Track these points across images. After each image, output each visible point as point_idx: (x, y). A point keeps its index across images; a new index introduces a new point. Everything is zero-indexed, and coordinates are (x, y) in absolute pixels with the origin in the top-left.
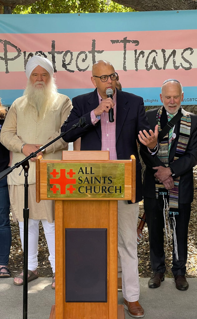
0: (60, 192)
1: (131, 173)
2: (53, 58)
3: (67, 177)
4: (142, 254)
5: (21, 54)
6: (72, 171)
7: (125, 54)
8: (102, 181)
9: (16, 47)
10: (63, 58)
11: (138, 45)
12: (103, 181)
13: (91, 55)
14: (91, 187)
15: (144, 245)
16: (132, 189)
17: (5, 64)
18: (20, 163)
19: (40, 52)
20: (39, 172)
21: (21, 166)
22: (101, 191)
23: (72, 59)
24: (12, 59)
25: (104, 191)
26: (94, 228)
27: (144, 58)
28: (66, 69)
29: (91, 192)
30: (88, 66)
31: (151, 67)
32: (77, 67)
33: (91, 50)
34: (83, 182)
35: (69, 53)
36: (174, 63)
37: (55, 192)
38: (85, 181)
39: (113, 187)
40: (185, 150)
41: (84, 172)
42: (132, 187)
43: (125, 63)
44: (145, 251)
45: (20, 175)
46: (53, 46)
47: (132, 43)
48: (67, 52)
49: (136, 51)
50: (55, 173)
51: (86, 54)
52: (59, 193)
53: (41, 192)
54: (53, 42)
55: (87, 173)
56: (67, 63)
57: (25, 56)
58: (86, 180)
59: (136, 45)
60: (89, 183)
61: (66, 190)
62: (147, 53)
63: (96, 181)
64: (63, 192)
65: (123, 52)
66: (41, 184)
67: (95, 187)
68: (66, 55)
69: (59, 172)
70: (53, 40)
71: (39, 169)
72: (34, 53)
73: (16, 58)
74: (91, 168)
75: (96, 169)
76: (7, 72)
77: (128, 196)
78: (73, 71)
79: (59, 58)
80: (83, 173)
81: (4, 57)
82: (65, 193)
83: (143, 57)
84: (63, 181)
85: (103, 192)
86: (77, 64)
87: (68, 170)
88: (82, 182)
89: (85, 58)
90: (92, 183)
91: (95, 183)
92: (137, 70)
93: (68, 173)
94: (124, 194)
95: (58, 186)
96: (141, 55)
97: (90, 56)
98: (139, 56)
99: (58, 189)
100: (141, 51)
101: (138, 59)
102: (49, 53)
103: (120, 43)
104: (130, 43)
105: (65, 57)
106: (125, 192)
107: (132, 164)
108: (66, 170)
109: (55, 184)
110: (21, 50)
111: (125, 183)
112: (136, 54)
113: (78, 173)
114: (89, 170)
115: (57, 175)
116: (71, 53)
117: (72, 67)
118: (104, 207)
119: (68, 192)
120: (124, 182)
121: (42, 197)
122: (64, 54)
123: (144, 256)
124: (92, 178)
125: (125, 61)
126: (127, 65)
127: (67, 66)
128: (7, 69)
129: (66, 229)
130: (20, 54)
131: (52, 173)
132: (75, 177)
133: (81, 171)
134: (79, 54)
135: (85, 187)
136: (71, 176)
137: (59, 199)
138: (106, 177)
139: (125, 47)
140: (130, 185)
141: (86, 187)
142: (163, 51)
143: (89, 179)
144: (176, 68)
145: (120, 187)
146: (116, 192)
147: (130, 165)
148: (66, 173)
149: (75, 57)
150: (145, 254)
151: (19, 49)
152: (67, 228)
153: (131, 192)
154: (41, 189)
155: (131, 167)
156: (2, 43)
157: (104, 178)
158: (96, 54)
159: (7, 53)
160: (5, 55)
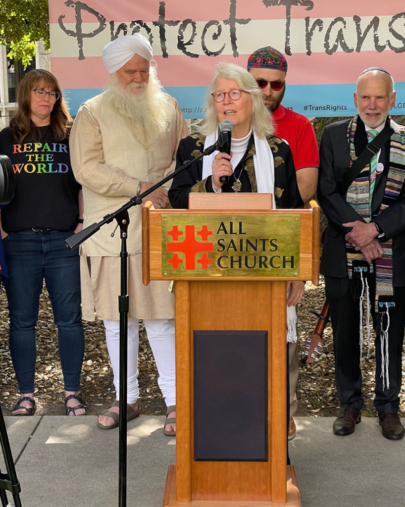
0: (185, 267)
1: (311, 233)
2: (162, 32)
3: (196, 240)
4: (319, 376)
5: (106, 25)
6: (206, 228)
7: (288, 25)
8: (260, 247)
9: (97, 14)
10: (179, 34)
11: (311, 9)
12: (262, 246)
13: (228, 27)
14: (240, 257)
15: (322, 360)
16: (313, 261)
17: (78, 44)
18: (112, 214)
19: (139, 22)
20: (148, 231)
21: (115, 219)
22: (258, 265)
23: (194, 34)
24: (90, 35)
25: (263, 265)
26: (245, 329)
27: (322, 31)
28: (184, 52)
29: (240, 267)
30: (224, 47)
31: (335, 47)
32: (204, 48)
33: (227, 17)
34: (226, 249)
35: (189, 24)
36: (376, 40)
37: (175, 266)
38: (229, 247)
39: (279, 257)
40: (399, 193)
41: (228, 229)
42: (313, 258)
43: (288, 40)
44: (324, 370)
45: (113, 235)
46: (162, 12)
47: (302, 5)
48: (186, 22)
49: (307, 19)
50: (175, 232)
51: (219, 25)
52: (183, 268)
53: (151, 267)
54: (162, 5)
55: (233, 232)
56: (185, 41)
57: (112, 29)
58: (231, 245)
59: (308, 9)
60: (236, 250)
61: (196, 262)
62: (326, 22)
63: (249, 246)
64: (190, 266)
65: (285, 21)
66: (150, 252)
67: (246, 258)
68: (184, 26)
69: (184, 230)
70: (161, 1)
71: (148, 225)
72: (128, 24)
73: (96, 32)
74: (240, 223)
75: (248, 225)
76: (82, 57)
77: (306, 273)
78: (197, 56)
79: (172, 32)
80: (226, 232)
81: (75, 32)
82: (193, 268)
83: (321, 29)
84: (190, 247)
85: (261, 267)
86: (203, 43)
87: (198, 228)
88: (224, 249)
89: (217, 33)
90: (241, 250)
91: (247, 250)
92: (309, 53)
93: (198, 233)
94: (299, 270)
95: (181, 256)
96: (317, 27)
97: (226, 29)
98: (313, 29)
99: (182, 261)
100: (316, 19)
101: (311, 34)
102: (155, 24)
103: (279, 5)
104: (298, 5)
105: (182, 31)
106: (300, 267)
107: (313, 216)
108: (195, 226)
109: (176, 253)
110: (105, 19)
111: (301, 250)
112: (307, 25)
113: (218, 233)
114: (236, 228)
115: (179, 236)
116: (194, 24)
117: (195, 48)
118: (262, 292)
119: (198, 266)
120: (298, 248)
121: (153, 276)
122: (181, 25)
123: (324, 379)
124: (241, 241)
125: (288, 37)
126: (291, 45)
127: (185, 46)
128: (81, 52)
129: (196, 331)
130: (104, 26)
131: (169, 233)
132: (212, 240)
133: (222, 228)
134: (208, 26)
135: (229, 257)
136: (205, 238)
137: (183, 278)
138: (268, 240)
139: (288, 13)
140: (309, 253)
141: (232, 257)
142: (357, 19)
143: (237, 244)
144: (380, 49)
145: (292, 257)
146: (284, 267)
147: (310, 219)
148: (196, 233)
149: (199, 31)
150: (324, 375)
151: (103, 17)
152: (196, 329)
153: (311, 267)
154: (150, 262)
155: (312, 222)
156: (73, 6)
157: (264, 241)
158: (237, 25)
159: (83, 25)
160: (78, 27)
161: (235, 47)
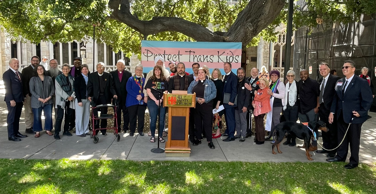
3: (173, 99)
7: (190, 56)
8: (185, 101)
11: (195, 53)
14: (181, 103)
17: (147, 58)
22: (184, 104)
23: (171, 57)
24: (150, 56)
27: (196, 58)
30: (177, 60)
33: (178, 54)
36: (207, 60)
39: (188, 103)
46: (164, 52)
47: (193, 52)
49: (194, 55)
50: (169, 98)
51: (176, 55)
56: (169, 58)
58: (180, 100)
62: (197, 56)
63: (183, 101)
68: (169, 55)
69: (171, 97)
70: (164, 50)
75: (183, 97)
76: (148, 61)
79: (166, 56)
86: (173, 59)
87: (174, 97)
88: (178, 101)
89: (176, 57)
97: (178, 56)
101: (194, 58)
102: (163, 55)
103: (188, 52)
106: (192, 105)
111: (192, 102)
114: (181, 97)
116: (171, 55)
118: (185, 109)
125: (190, 59)
130: (153, 55)
133: (178, 97)
134: (174, 55)
136: (175, 99)
139: (190, 54)
142: (203, 56)
144: (208, 62)
146: (189, 105)
151: (152, 53)
152: (173, 116)
156: (146, 50)
158: (180, 56)
159: (148, 54)
160: (147, 55)
161: (179, 60)
